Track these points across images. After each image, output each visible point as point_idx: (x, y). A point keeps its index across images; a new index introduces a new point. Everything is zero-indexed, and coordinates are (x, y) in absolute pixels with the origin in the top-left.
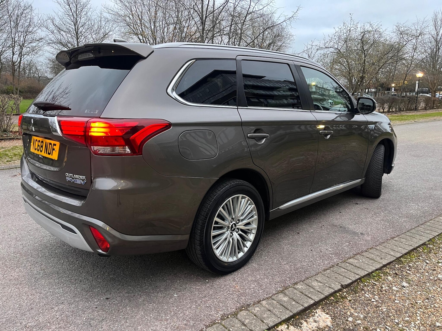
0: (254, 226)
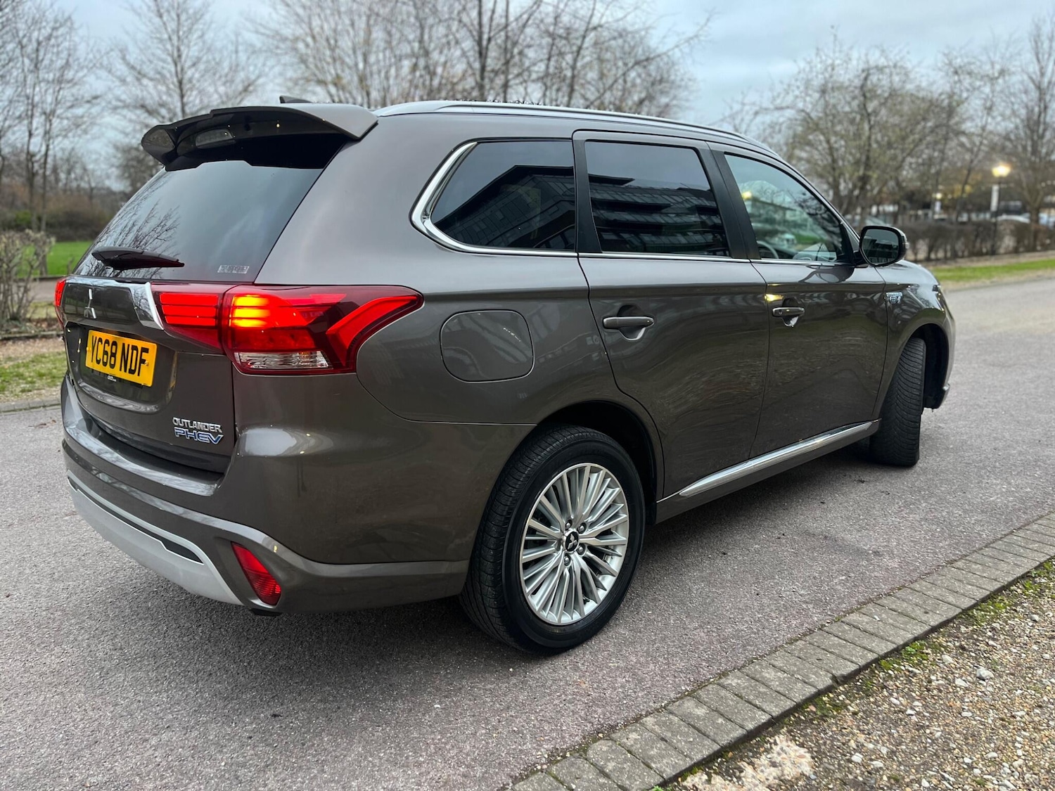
0: (621, 537)
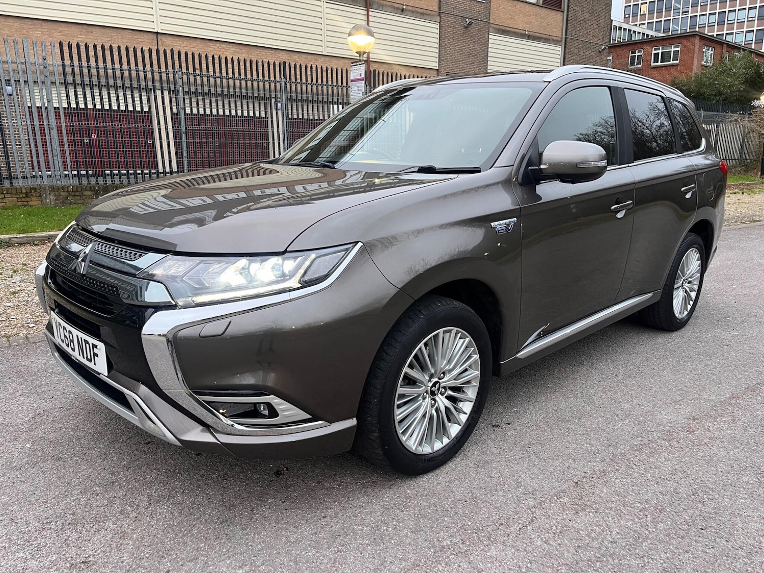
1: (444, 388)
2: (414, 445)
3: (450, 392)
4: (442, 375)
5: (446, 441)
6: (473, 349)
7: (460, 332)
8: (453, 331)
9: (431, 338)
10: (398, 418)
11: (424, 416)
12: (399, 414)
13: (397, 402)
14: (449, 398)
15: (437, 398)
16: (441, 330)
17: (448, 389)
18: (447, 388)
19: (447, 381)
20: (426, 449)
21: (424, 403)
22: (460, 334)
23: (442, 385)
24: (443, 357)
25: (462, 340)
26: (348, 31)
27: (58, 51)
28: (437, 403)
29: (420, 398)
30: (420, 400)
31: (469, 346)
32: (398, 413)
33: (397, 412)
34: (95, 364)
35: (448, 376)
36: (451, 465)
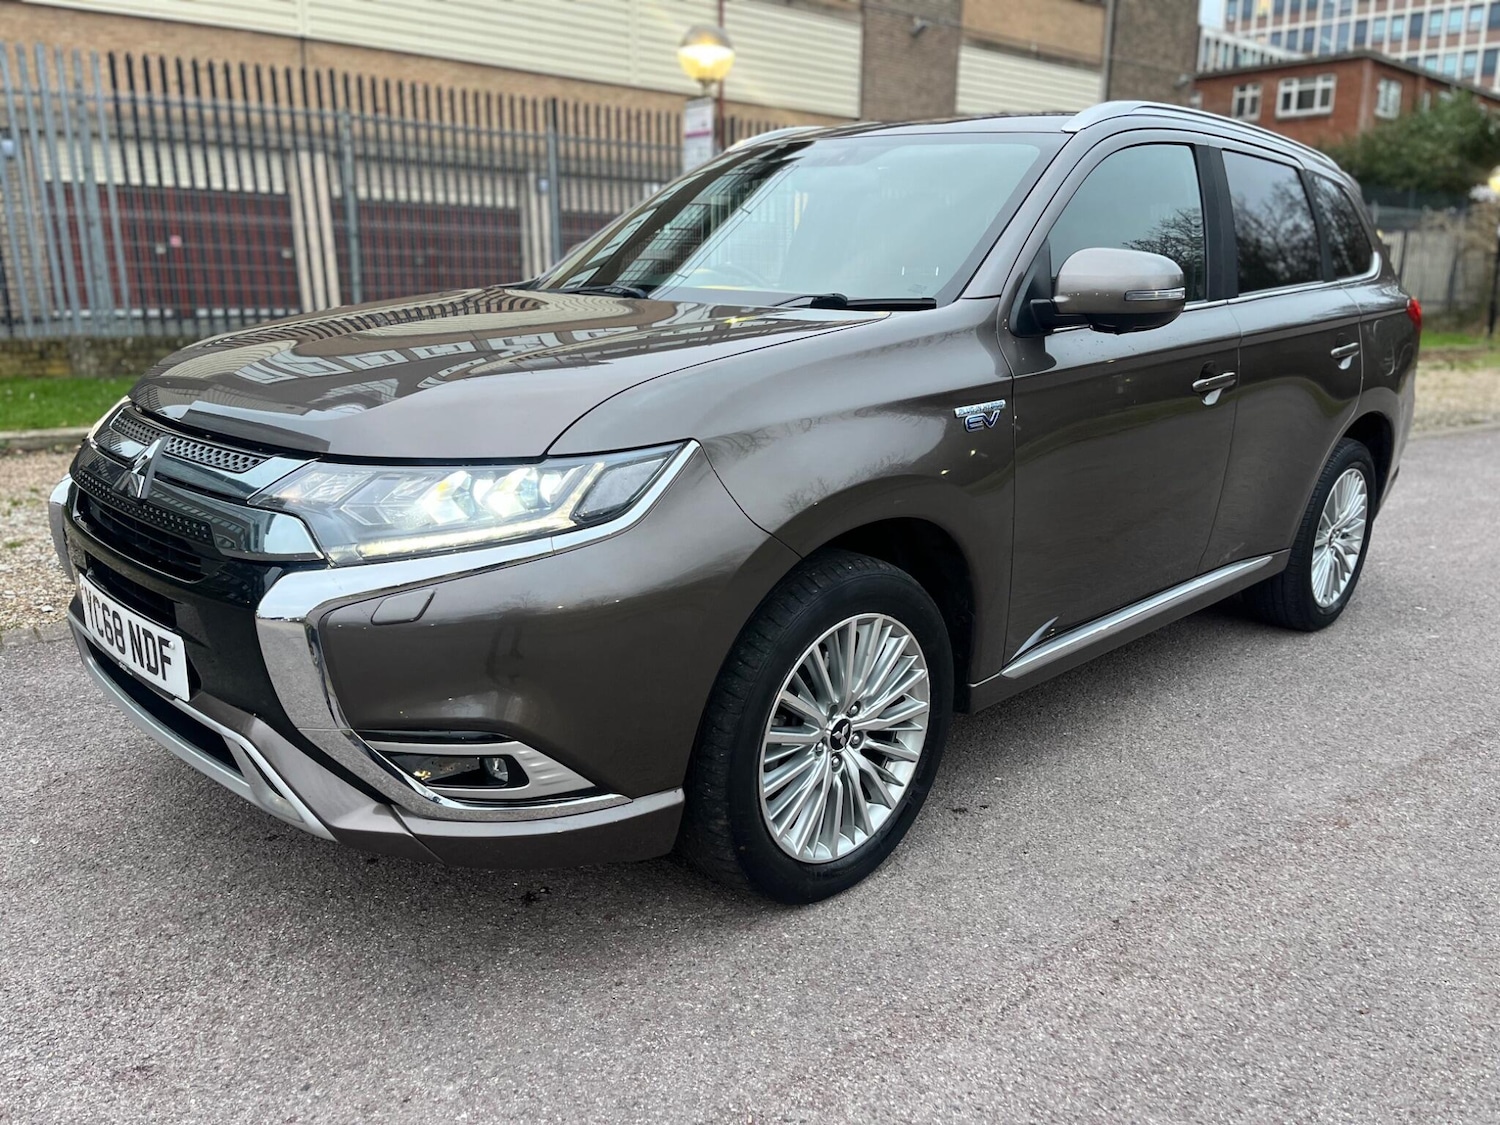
1: (859, 733)
2: (797, 844)
3: (869, 742)
4: (855, 708)
5: (861, 837)
6: (916, 657)
7: (890, 623)
8: (876, 622)
9: (832, 634)
10: (766, 790)
11: (818, 787)
12: (768, 783)
13: (765, 760)
14: (868, 753)
15: (844, 754)
16: (853, 620)
17: (865, 736)
18: (865, 733)
19: (864, 719)
20: (822, 854)
21: (817, 763)
22: (890, 628)
23: (854, 727)
24: (857, 672)
25: (895, 640)
26: (679, 38)
27: (105, 71)
28: (843, 763)
29: (810, 753)
30: (811, 755)
31: (908, 652)
32: (765, 782)
33: (765, 778)
34: (164, 678)
35: (867, 709)
36: (870, 885)
